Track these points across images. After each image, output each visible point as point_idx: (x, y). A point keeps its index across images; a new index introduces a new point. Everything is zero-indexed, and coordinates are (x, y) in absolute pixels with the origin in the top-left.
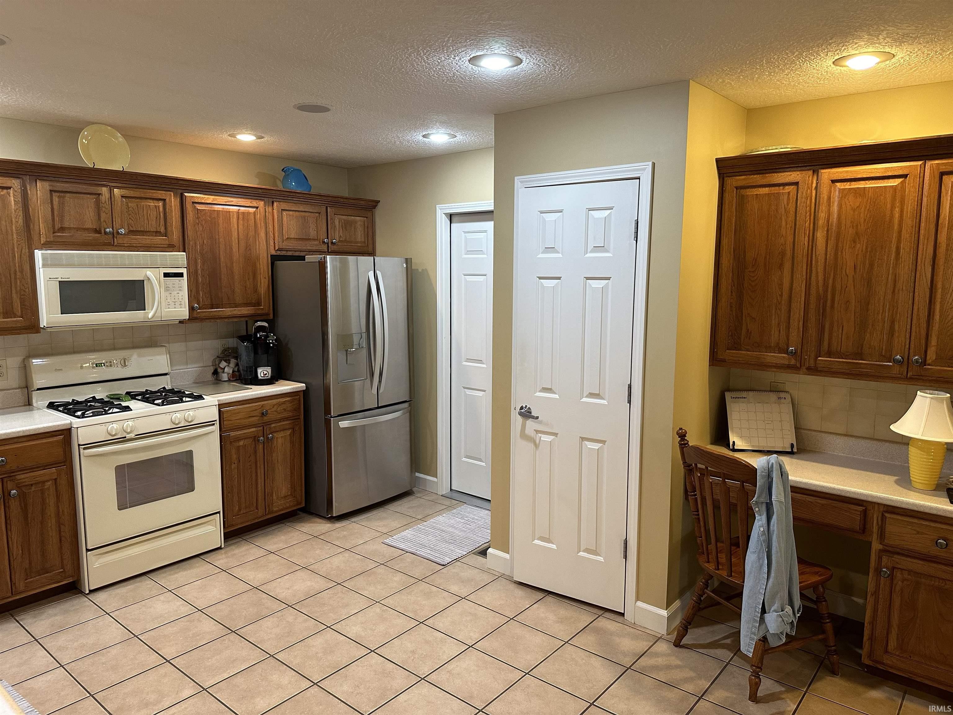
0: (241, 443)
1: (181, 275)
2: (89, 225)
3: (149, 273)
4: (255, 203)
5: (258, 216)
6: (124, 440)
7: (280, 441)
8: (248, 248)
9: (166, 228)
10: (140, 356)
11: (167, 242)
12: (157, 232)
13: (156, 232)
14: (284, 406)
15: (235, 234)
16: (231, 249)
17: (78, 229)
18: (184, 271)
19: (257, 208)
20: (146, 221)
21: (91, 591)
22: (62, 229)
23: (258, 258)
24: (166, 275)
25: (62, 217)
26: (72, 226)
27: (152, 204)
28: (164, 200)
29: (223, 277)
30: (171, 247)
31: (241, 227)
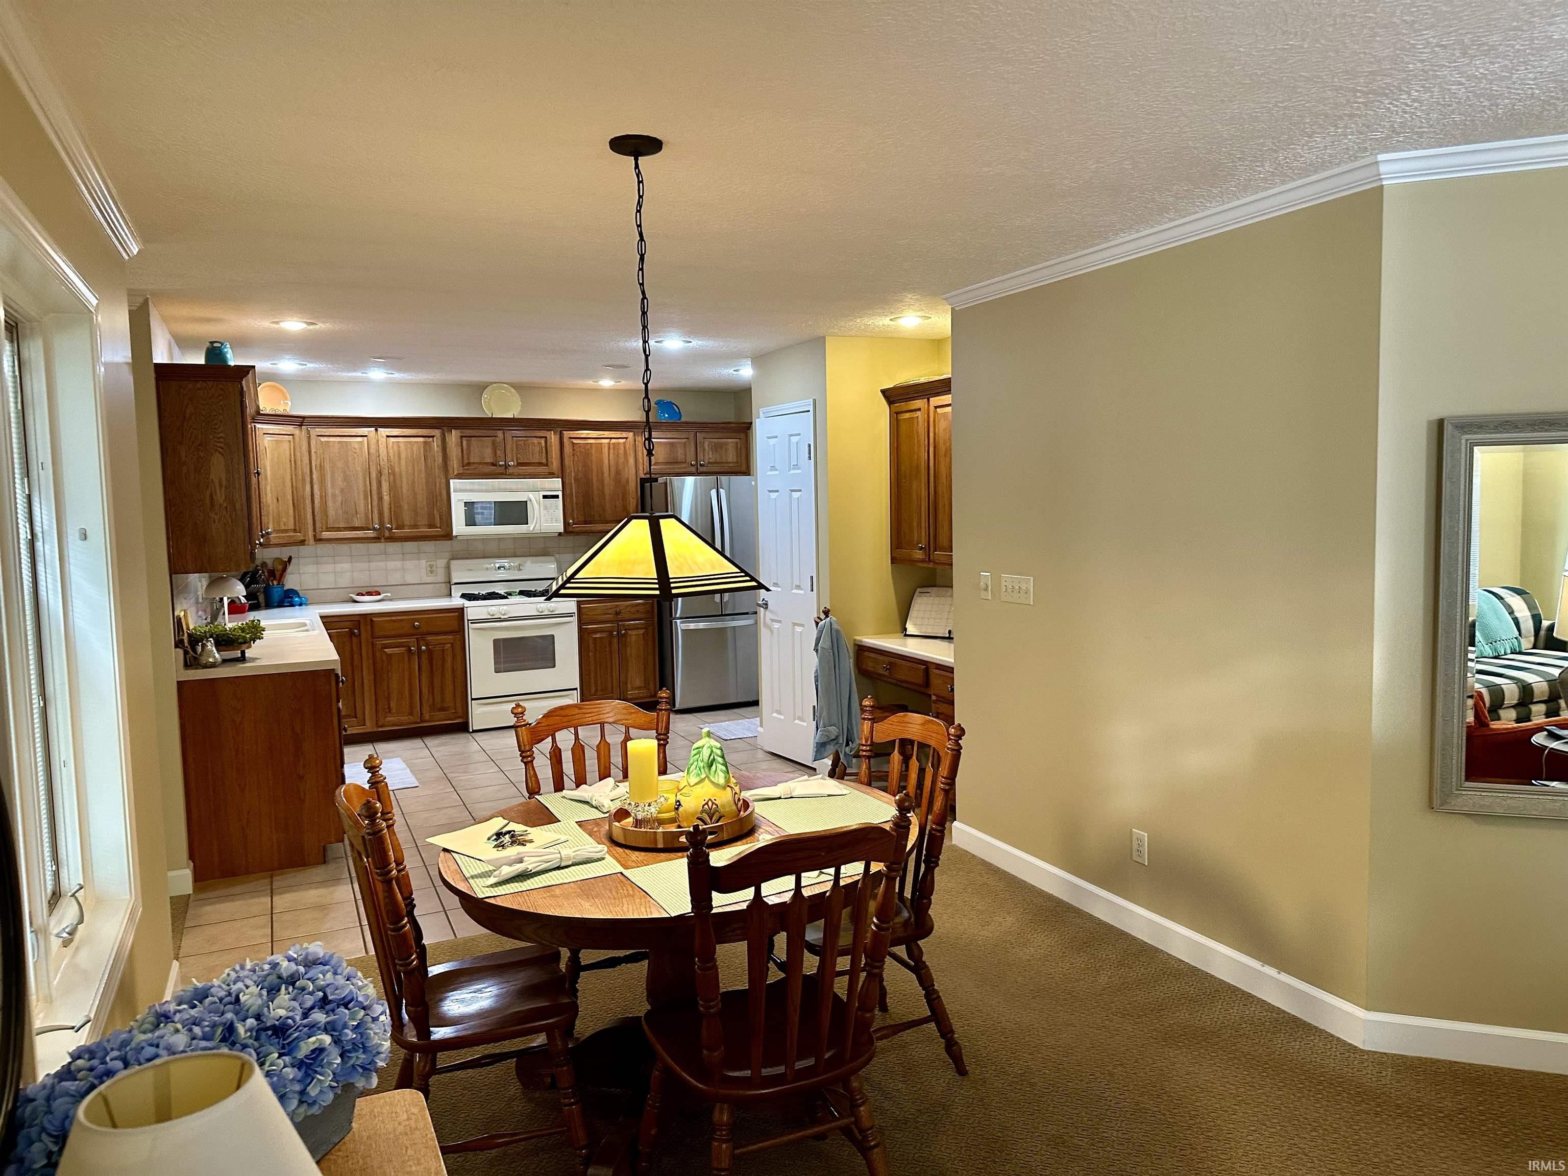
0: (598, 636)
1: (557, 497)
2: (489, 461)
3: (531, 495)
4: (624, 435)
5: (627, 447)
6: (500, 620)
7: (633, 638)
8: (618, 472)
9: (547, 460)
10: (532, 563)
11: (547, 471)
12: (540, 464)
13: (539, 463)
14: (638, 608)
15: (606, 461)
16: (603, 474)
17: (480, 463)
18: (560, 494)
19: (627, 438)
20: (531, 455)
21: (474, 731)
22: (469, 464)
23: (627, 482)
24: (545, 497)
25: (469, 455)
26: (476, 461)
27: (535, 441)
28: (546, 437)
29: (595, 498)
30: (551, 475)
31: (611, 456)
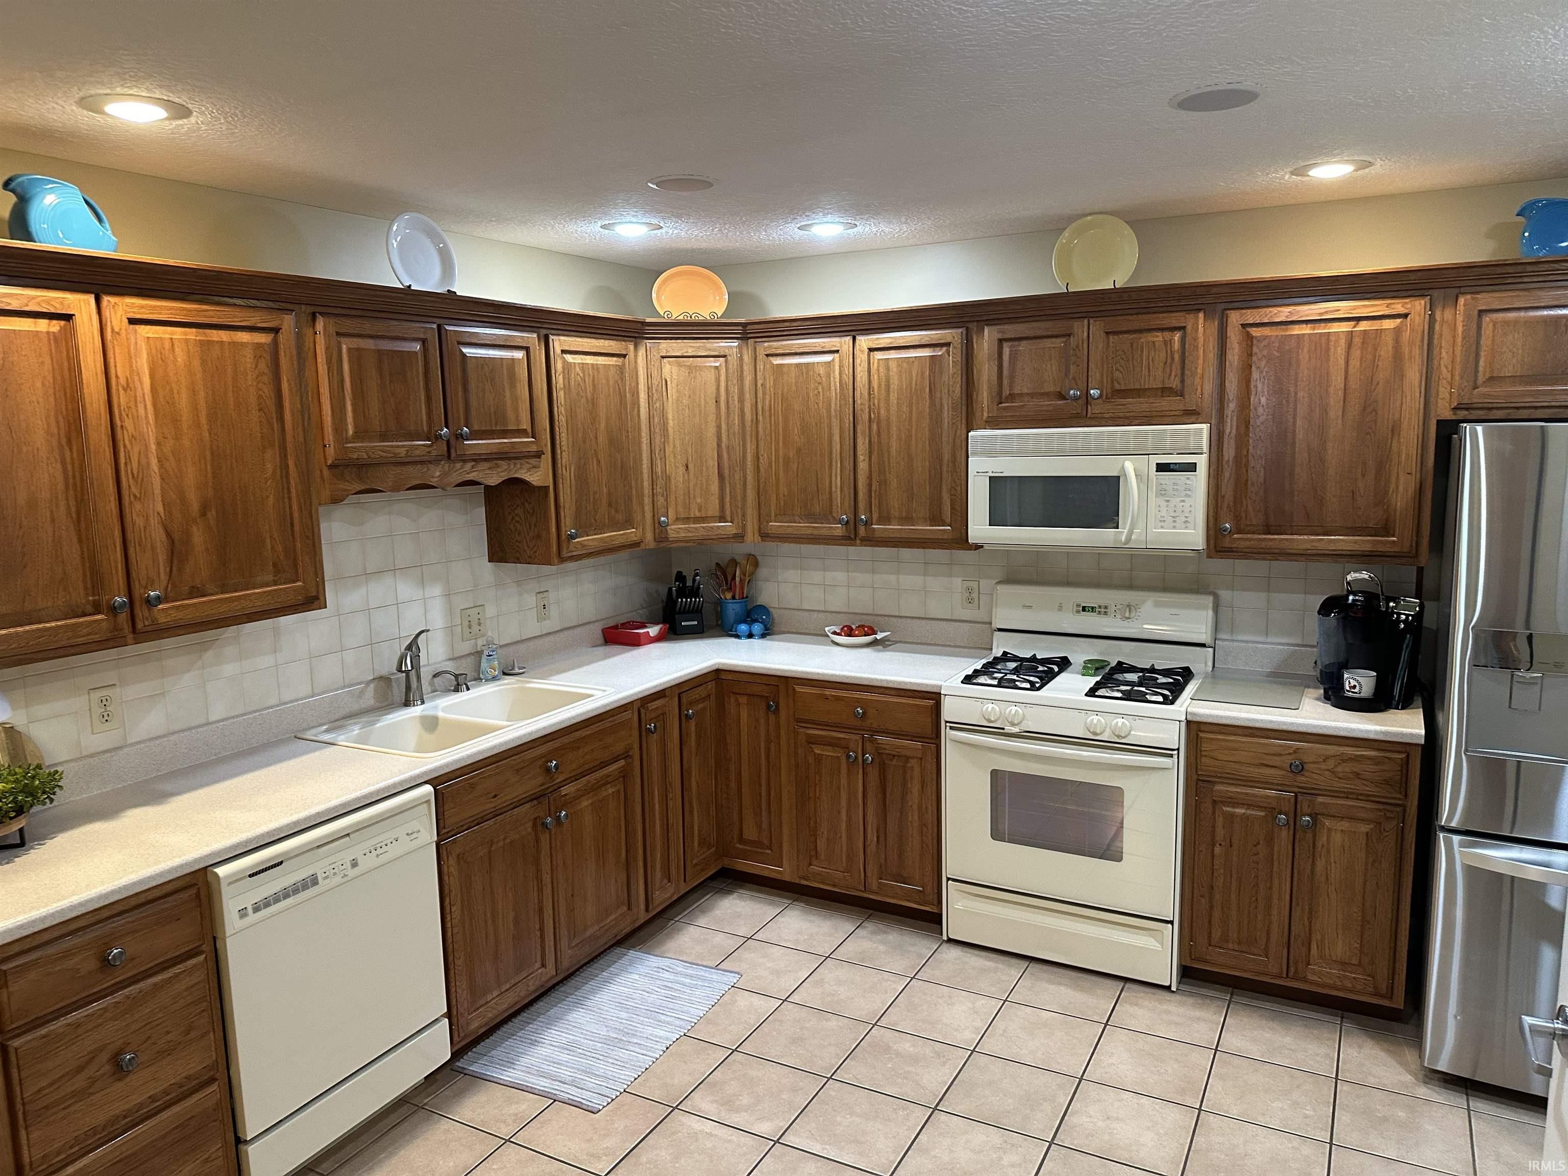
0: (1240, 811)
1: (1192, 467)
2: (1049, 388)
3: (1131, 463)
4: (1398, 306)
5: (1406, 335)
6: (1000, 732)
7: (1337, 838)
8: (1369, 408)
9: (1183, 381)
10: (1157, 604)
11: (1182, 407)
12: (1166, 391)
13: (1163, 389)
14: (1357, 767)
15: (1337, 380)
16: (1325, 410)
17: (1032, 395)
18: (1202, 462)
19: (1406, 316)
20: (1145, 372)
21: (950, 940)
22: (1012, 397)
23: (1395, 429)
24: (1162, 468)
25: (1012, 377)
26: (1025, 391)
27: (1159, 337)
28: (1183, 328)
29: (1298, 470)
30: (1191, 415)
31: (1355, 363)
